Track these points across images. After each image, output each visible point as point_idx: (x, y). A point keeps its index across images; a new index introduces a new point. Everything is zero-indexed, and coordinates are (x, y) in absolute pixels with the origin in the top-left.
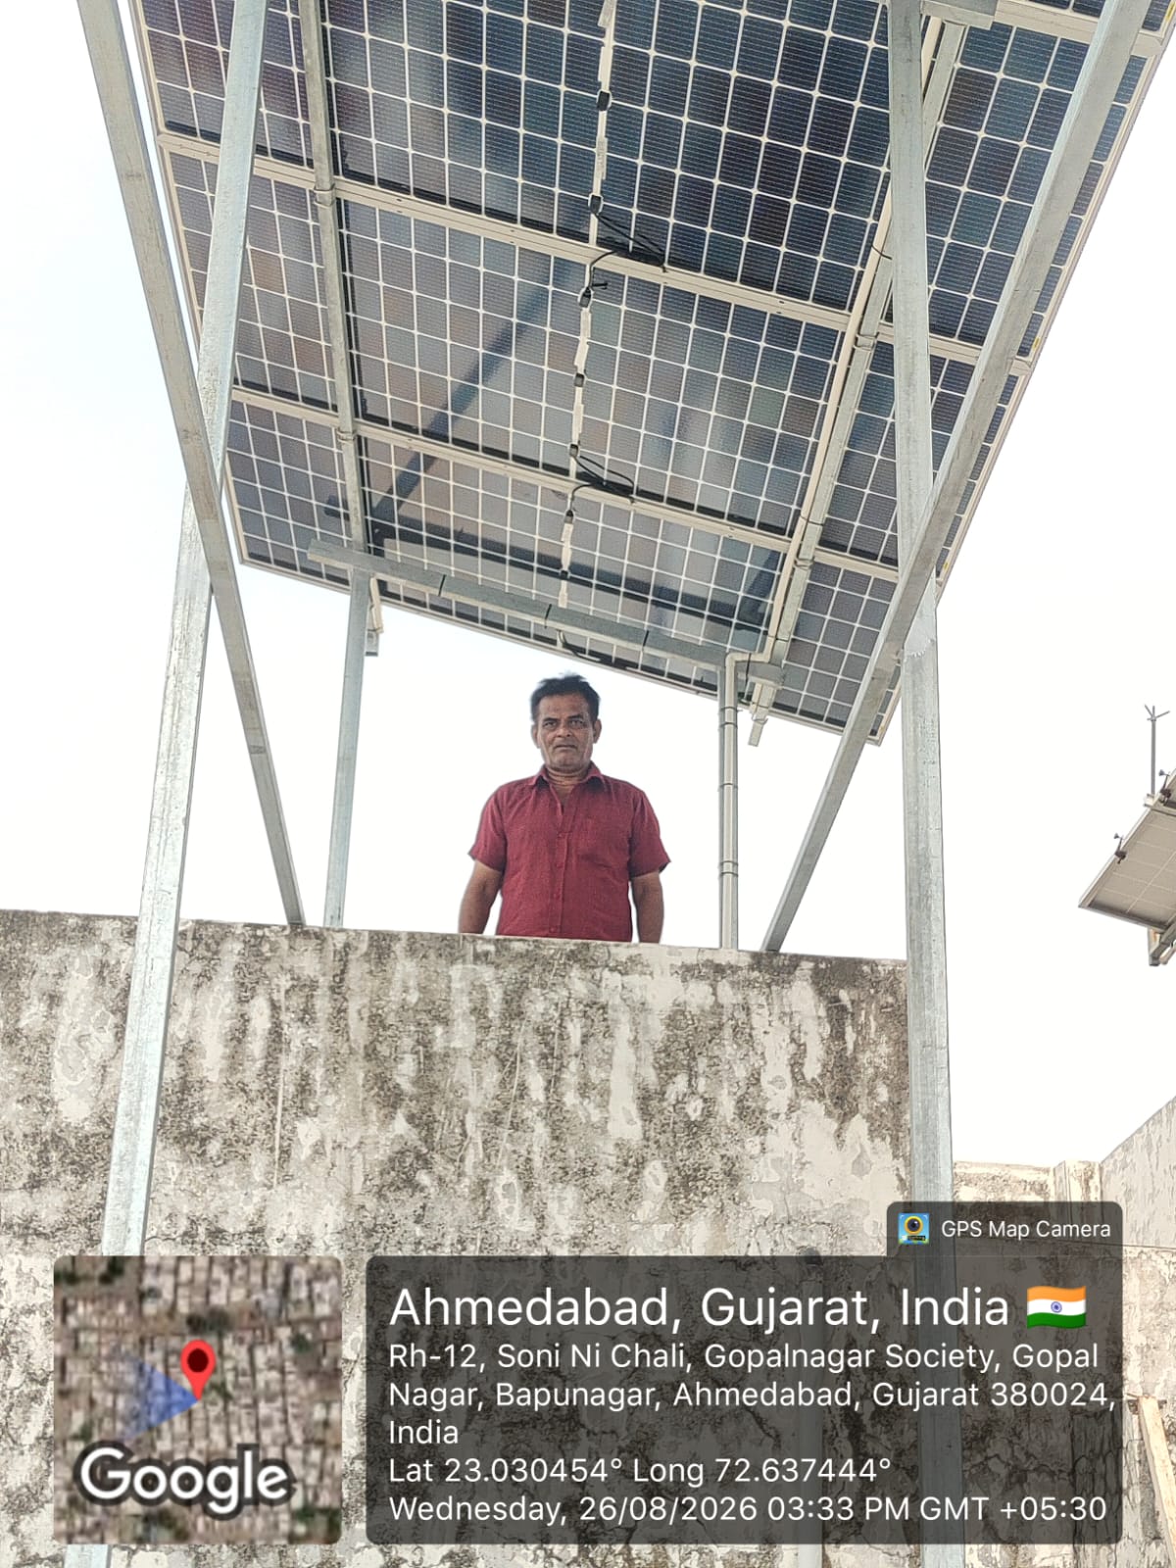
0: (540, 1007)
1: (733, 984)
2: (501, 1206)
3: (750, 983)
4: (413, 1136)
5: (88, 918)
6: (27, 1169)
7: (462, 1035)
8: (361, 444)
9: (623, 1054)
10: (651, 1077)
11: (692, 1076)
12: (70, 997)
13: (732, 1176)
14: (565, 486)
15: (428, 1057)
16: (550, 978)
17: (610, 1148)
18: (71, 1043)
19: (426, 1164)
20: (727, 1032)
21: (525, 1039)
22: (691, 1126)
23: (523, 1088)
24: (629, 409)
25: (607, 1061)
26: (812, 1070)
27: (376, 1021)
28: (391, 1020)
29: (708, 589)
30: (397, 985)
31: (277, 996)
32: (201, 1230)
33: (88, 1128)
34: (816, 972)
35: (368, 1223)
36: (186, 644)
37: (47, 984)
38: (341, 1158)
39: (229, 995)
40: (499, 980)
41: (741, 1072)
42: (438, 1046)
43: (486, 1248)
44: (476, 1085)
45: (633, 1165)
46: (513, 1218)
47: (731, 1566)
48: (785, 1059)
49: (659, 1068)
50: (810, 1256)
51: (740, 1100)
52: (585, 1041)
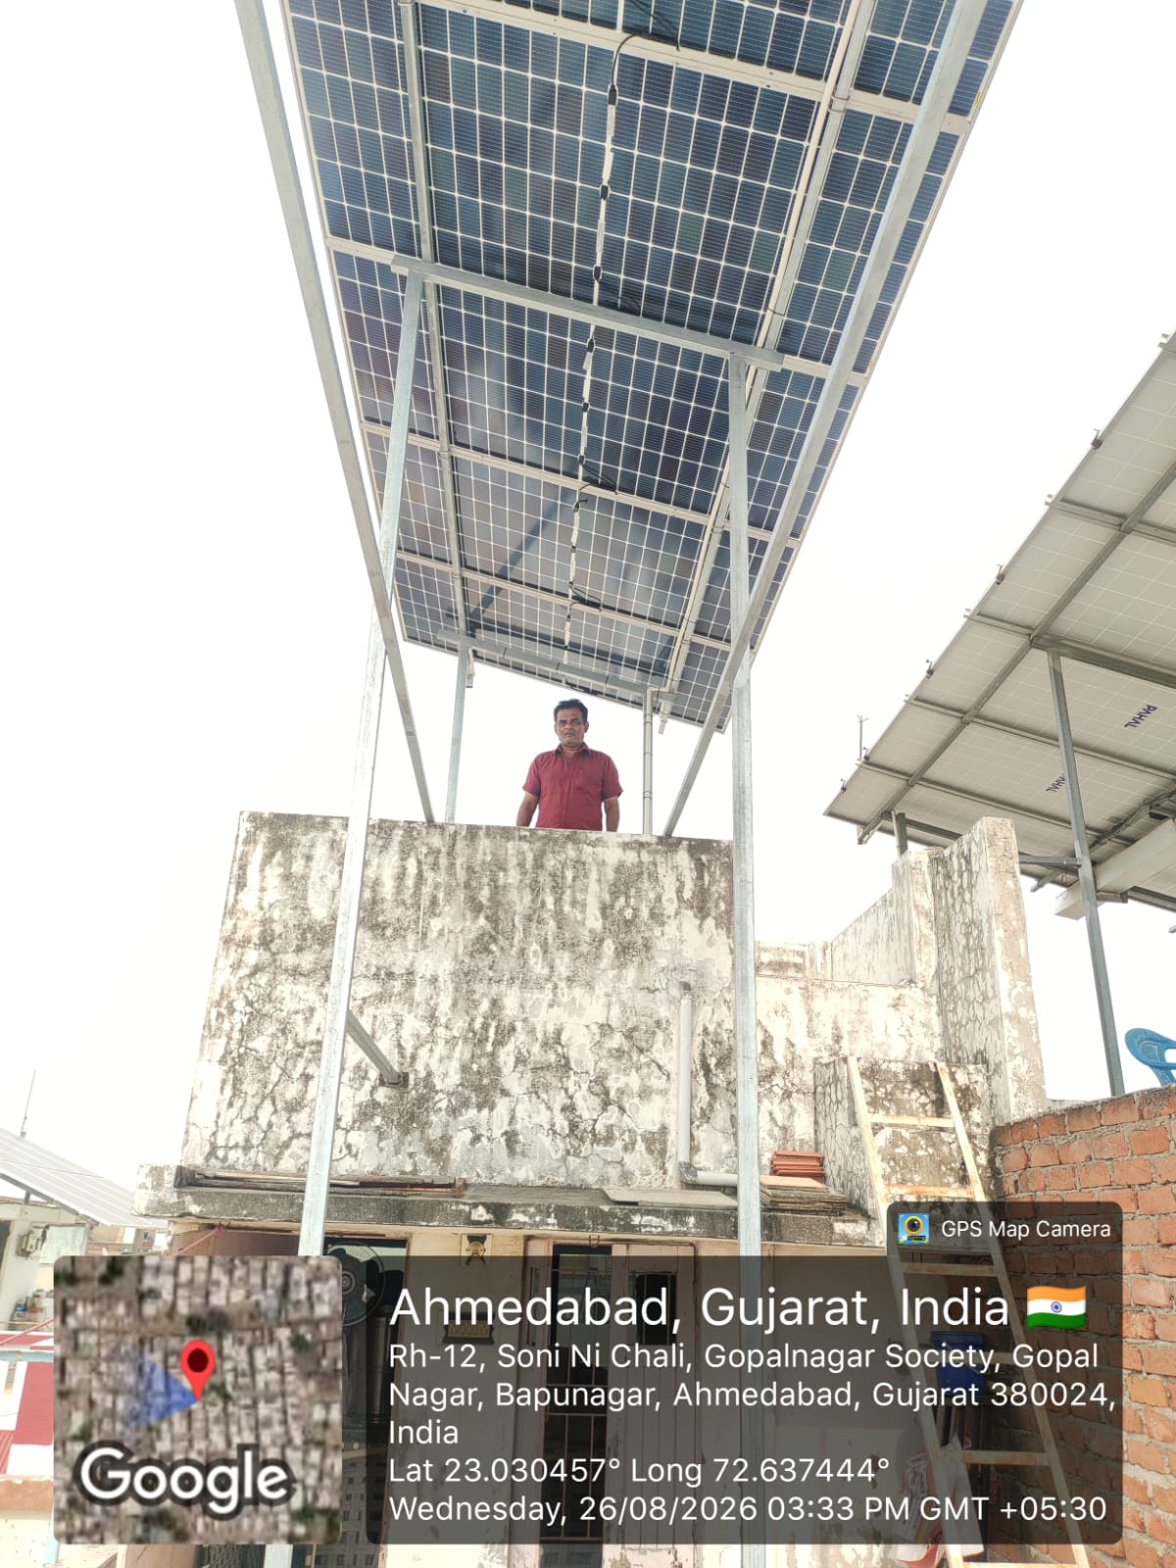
0: (552, 863)
1: (649, 852)
2: (532, 961)
3: (657, 852)
4: (488, 927)
5: (326, 818)
6: (295, 942)
7: (513, 877)
8: (464, 581)
9: (593, 886)
10: (607, 898)
11: (628, 897)
12: (317, 857)
13: (647, 947)
14: (567, 602)
15: (496, 887)
16: (557, 849)
17: (586, 933)
18: (318, 880)
19: (495, 940)
20: (645, 876)
21: (544, 879)
22: (628, 923)
23: (543, 903)
24: (598, 564)
25: (585, 890)
26: (687, 894)
27: (470, 870)
28: (477, 869)
29: (638, 655)
30: (481, 852)
31: (421, 857)
32: (383, 973)
33: (326, 922)
34: (690, 846)
35: (466, 969)
37: (305, 851)
38: (452, 937)
39: (397, 857)
40: (532, 849)
41: (652, 896)
42: (501, 882)
43: (525, 982)
44: (520, 902)
45: (598, 941)
46: (538, 967)
47: (644, 1139)
48: (674, 889)
49: (611, 894)
50: (686, 987)
51: (651, 909)
52: (574, 880)
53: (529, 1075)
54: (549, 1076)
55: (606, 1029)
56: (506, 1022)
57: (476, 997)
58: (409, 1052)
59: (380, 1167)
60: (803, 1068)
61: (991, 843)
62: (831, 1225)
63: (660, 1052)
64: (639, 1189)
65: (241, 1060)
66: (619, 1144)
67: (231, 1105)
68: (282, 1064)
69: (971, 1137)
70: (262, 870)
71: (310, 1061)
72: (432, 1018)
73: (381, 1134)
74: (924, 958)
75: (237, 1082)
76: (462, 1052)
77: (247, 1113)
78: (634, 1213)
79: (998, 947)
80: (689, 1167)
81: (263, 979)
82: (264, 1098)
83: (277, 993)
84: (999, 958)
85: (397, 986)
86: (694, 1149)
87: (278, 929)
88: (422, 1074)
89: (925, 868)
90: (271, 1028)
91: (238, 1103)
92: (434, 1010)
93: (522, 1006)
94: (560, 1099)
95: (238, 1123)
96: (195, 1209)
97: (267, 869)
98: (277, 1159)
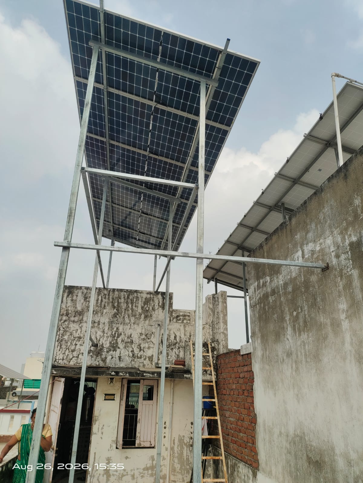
0: (131, 297)
1: (152, 295)
2: (126, 319)
3: (154, 295)
4: (116, 311)
6: (74, 315)
7: (122, 300)
9: (140, 302)
11: (147, 305)
12: (79, 296)
13: (151, 316)
14: (140, 213)
15: (118, 303)
16: (132, 294)
17: (138, 313)
18: (79, 301)
19: (118, 315)
20: (151, 300)
21: (129, 301)
22: (147, 311)
23: (129, 306)
25: (138, 303)
26: (160, 304)
27: (113, 299)
28: (115, 298)
30: (115, 295)
31: (102, 296)
32: (93, 322)
33: (81, 310)
34: (161, 293)
35: (111, 321)
36: (96, 269)
37: (76, 294)
38: (108, 314)
39: (97, 296)
40: (127, 294)
41: (153, 305)
42: (120, 301)
43: (124, 324)
44: (124, 306)
45: (140, 315)
46: (127, 320)
47: (148, 357)
48: (157, 303)
49: (144, 304)
50: (159, 325)
51: (152, 308)
52: (136, 301)
53: (124, 344)
54: (129, 344)
55: (141, 334)
56: (120, 333)
57: (113, 327)
58: (98, 339)
59: (92, 364)
60: (183, 342)
61: (222, 296)
62: (184, 375)
63: (152, 339)
64: (146, 368)
65: (62, 341)
66: (143, 359)
67: (59, 350)
68: (71, 342)
69: (213, 357)
70: (66, 299)
71: (77, 341)
72: (103, 332)
73: (92, 357)
74: (210, 318)
75: (61, 345)
76: (110, 339)
77: (63, 352)
78: (144, 373)
79: (221, 318)
80: (157, 364)
81: (66, 323)
82: (67, 349)
83: (70, 326)
84: (221, 321)
85: (96, 325)
86: (158, 360)
87: (70, 312)
88: (101, 344)
89: (211, 299)
90: (68, 334)
91: (61, 350)
92: (104, 330)
93: (123, 329)
94: (131, 349)
95: (61, 354)
96: (55, 372)
97: (68, 298)
98: (69, 362)
